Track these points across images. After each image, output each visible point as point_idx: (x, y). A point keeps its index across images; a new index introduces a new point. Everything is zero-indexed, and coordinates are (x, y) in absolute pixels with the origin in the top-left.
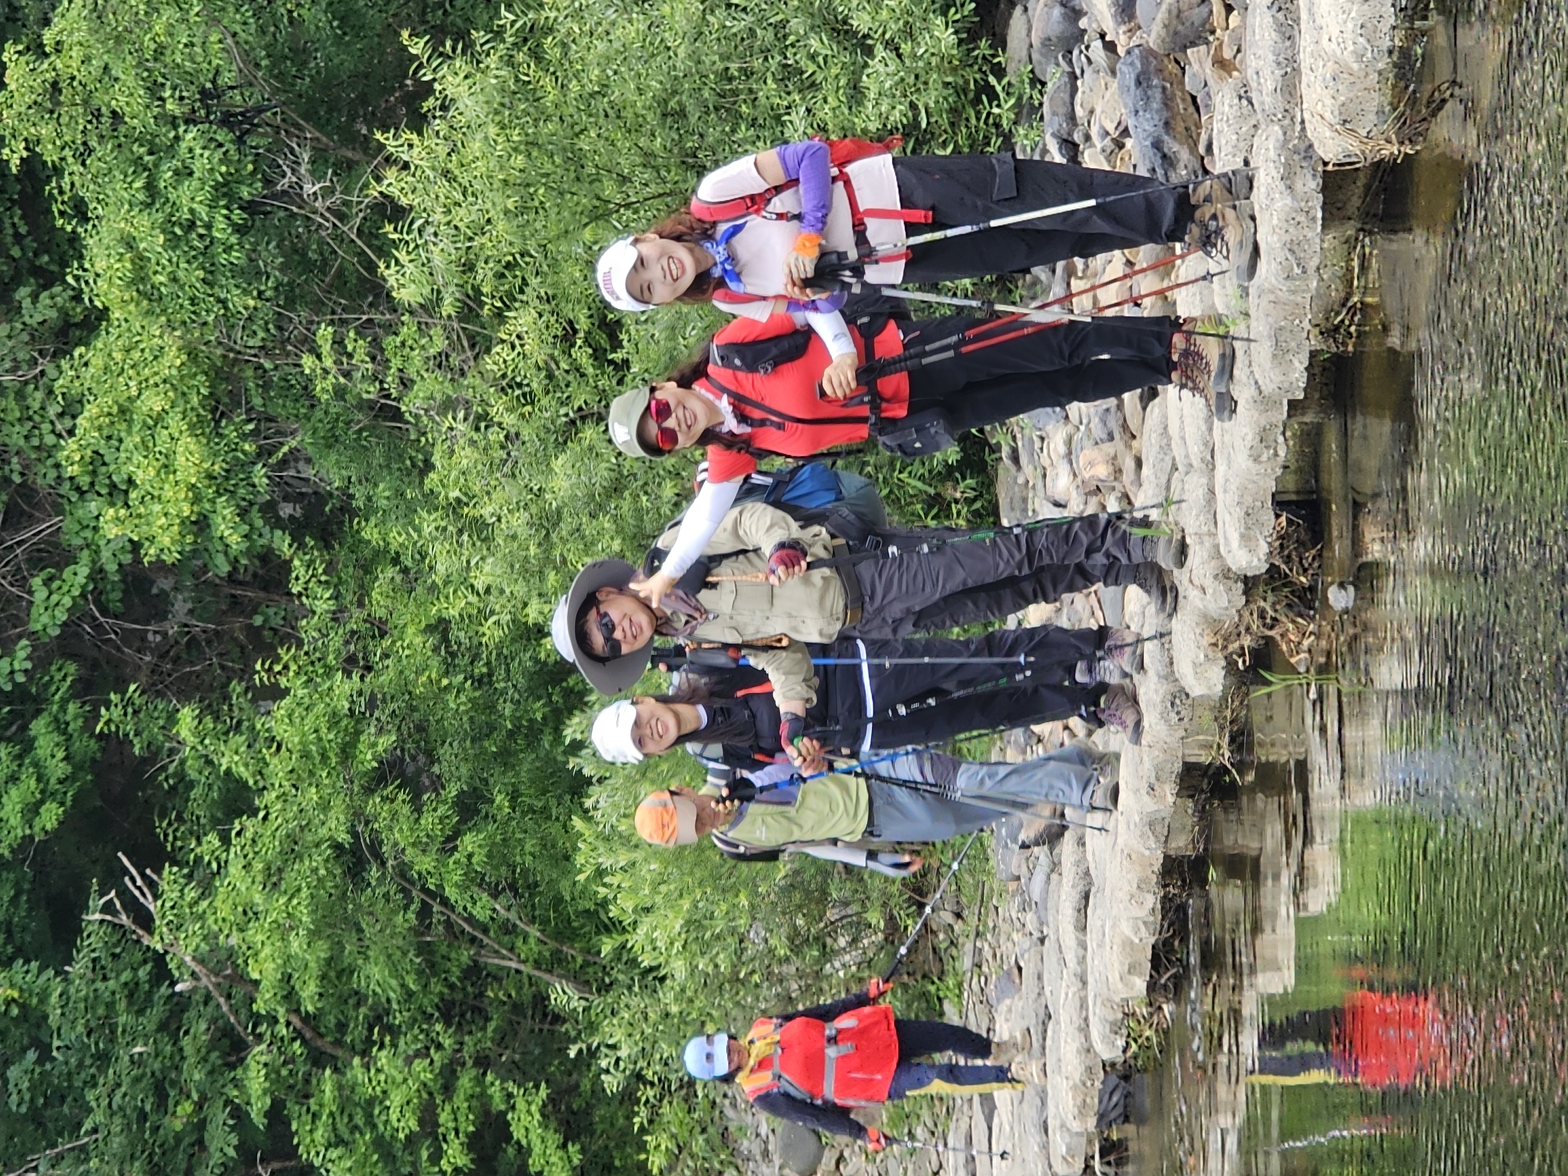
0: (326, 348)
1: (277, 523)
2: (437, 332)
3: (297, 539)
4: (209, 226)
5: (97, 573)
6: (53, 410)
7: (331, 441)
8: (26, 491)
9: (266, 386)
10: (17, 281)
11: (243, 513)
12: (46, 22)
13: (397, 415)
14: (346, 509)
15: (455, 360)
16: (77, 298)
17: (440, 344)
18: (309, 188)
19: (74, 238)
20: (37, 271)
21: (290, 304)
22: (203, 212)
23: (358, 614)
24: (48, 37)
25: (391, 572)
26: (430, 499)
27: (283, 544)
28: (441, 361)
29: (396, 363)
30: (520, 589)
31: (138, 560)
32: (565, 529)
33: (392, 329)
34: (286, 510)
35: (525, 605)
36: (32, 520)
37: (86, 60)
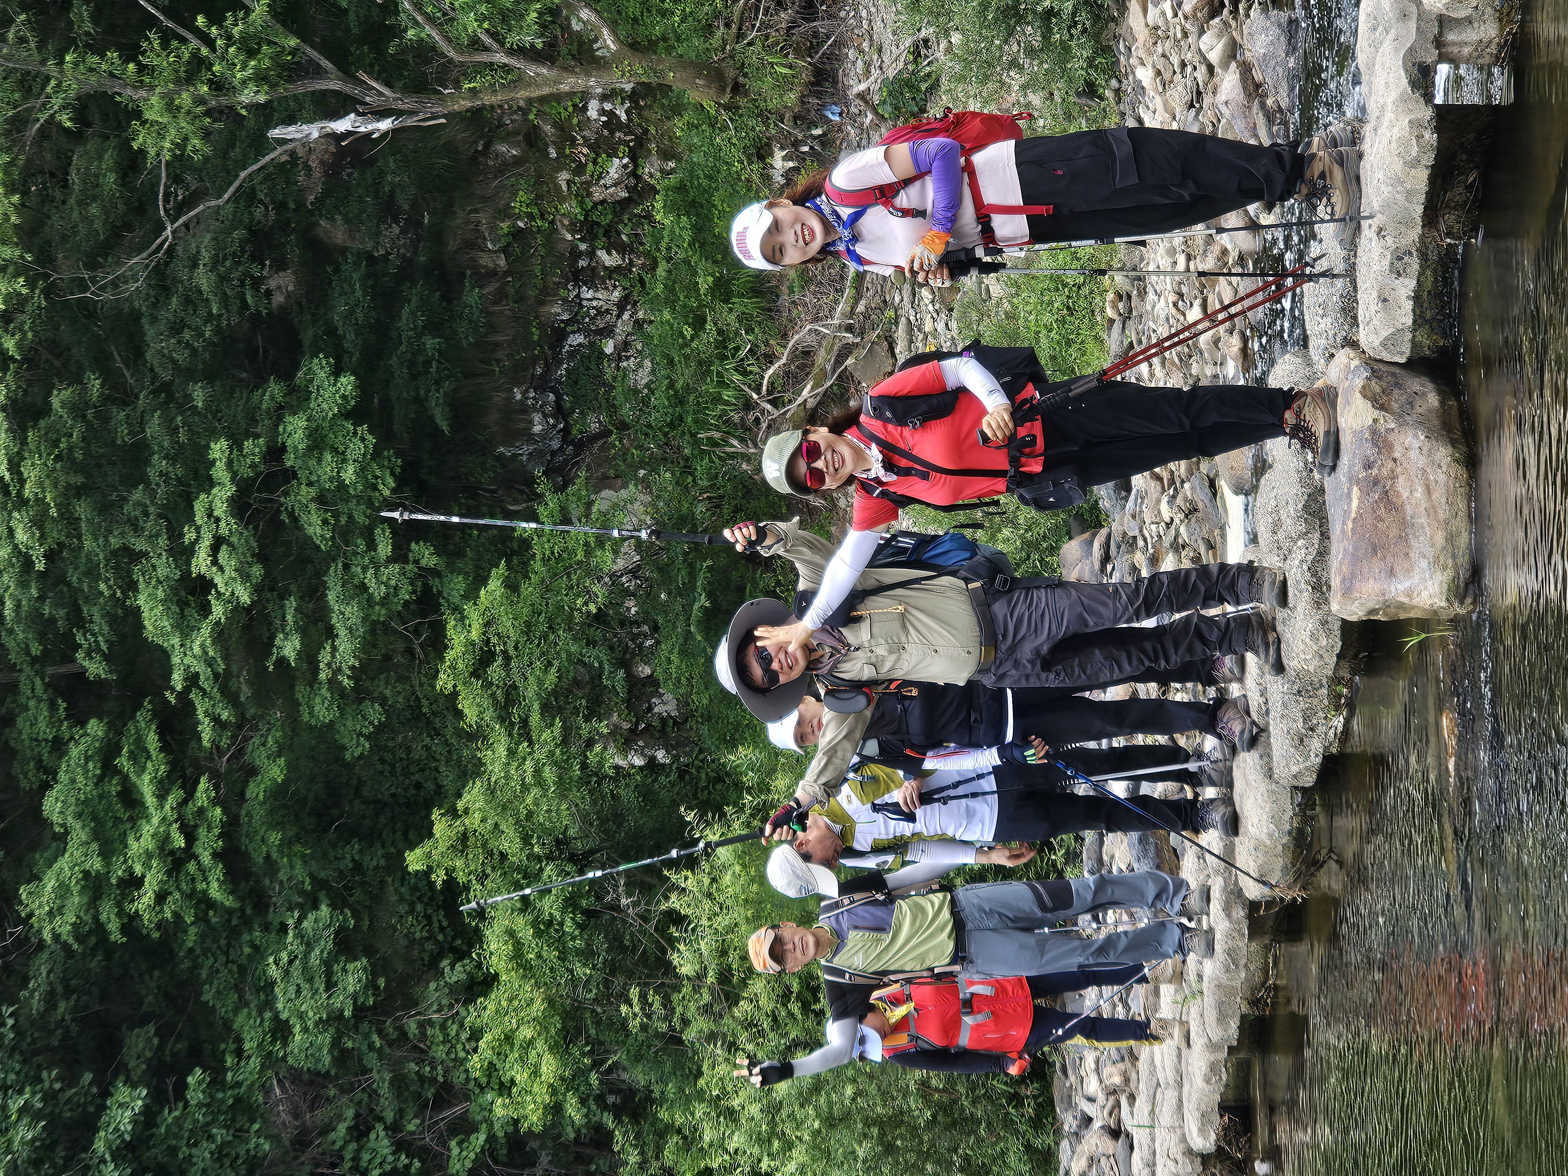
0: (635, 1001)
1: (604, 1107)
2: (705, 992)
3: (617, 1117)
4: (561, 924)
5: (491, 1138)
6: (464, 1036)
7: (638, 1058)
8: (447, 1086)
9: (598, 1023)
10: (441, 956)
11: (583, 1102)
12: (459, 796)
13: (680, 1041)
14: (648, 1099)
15: (716, 1008)
16: (479, 966)
17: (706, 998)
18: (624, 901)
19: (477, 931)
20: (453, 950)
21: (613, 972)
22: (557, 915)
23: (655, 1164)
24: (460, 805)
25: (675, 1139)
26: (700, 1095)
27: (609, 1121)
28: (706, 1010)
29: (679, 1010)
30: (756, 1151)
31: (517, 1130)
32: (784, 1113)
33: (677, 989)
34: (611, 1099)
35: (759, 1161)
36: (450, 1105)
37: (483, 820)
